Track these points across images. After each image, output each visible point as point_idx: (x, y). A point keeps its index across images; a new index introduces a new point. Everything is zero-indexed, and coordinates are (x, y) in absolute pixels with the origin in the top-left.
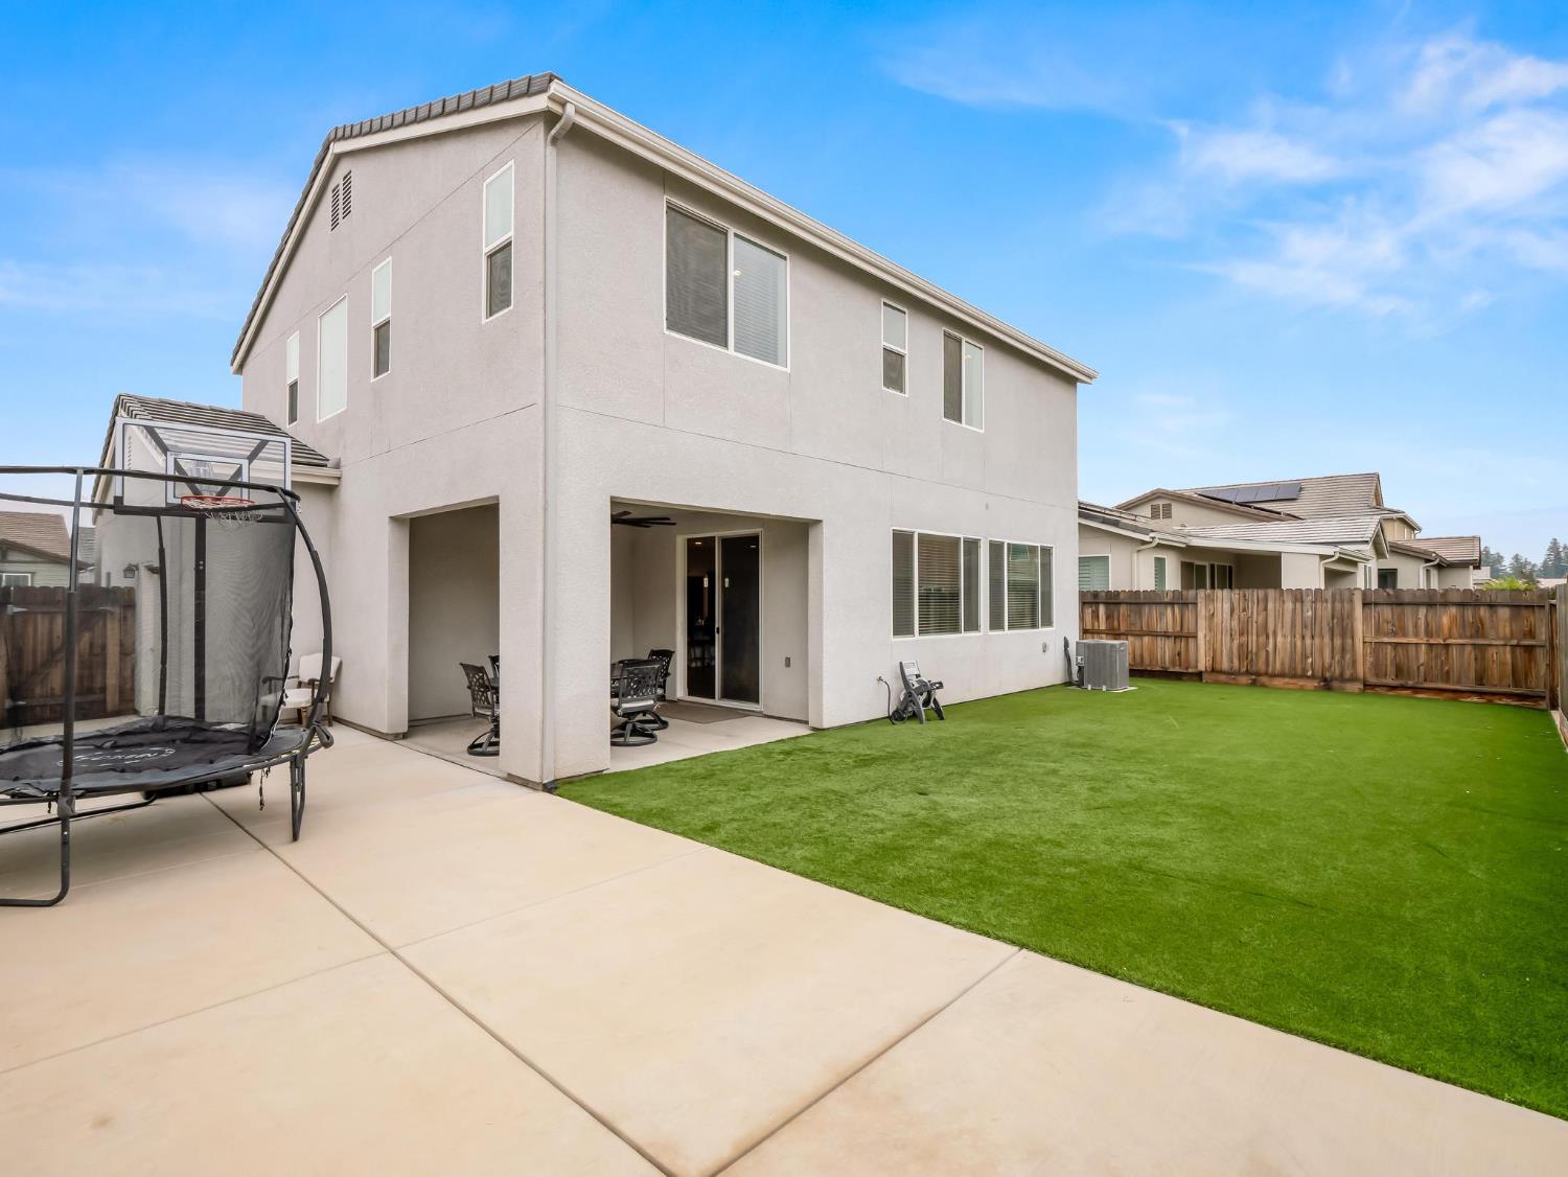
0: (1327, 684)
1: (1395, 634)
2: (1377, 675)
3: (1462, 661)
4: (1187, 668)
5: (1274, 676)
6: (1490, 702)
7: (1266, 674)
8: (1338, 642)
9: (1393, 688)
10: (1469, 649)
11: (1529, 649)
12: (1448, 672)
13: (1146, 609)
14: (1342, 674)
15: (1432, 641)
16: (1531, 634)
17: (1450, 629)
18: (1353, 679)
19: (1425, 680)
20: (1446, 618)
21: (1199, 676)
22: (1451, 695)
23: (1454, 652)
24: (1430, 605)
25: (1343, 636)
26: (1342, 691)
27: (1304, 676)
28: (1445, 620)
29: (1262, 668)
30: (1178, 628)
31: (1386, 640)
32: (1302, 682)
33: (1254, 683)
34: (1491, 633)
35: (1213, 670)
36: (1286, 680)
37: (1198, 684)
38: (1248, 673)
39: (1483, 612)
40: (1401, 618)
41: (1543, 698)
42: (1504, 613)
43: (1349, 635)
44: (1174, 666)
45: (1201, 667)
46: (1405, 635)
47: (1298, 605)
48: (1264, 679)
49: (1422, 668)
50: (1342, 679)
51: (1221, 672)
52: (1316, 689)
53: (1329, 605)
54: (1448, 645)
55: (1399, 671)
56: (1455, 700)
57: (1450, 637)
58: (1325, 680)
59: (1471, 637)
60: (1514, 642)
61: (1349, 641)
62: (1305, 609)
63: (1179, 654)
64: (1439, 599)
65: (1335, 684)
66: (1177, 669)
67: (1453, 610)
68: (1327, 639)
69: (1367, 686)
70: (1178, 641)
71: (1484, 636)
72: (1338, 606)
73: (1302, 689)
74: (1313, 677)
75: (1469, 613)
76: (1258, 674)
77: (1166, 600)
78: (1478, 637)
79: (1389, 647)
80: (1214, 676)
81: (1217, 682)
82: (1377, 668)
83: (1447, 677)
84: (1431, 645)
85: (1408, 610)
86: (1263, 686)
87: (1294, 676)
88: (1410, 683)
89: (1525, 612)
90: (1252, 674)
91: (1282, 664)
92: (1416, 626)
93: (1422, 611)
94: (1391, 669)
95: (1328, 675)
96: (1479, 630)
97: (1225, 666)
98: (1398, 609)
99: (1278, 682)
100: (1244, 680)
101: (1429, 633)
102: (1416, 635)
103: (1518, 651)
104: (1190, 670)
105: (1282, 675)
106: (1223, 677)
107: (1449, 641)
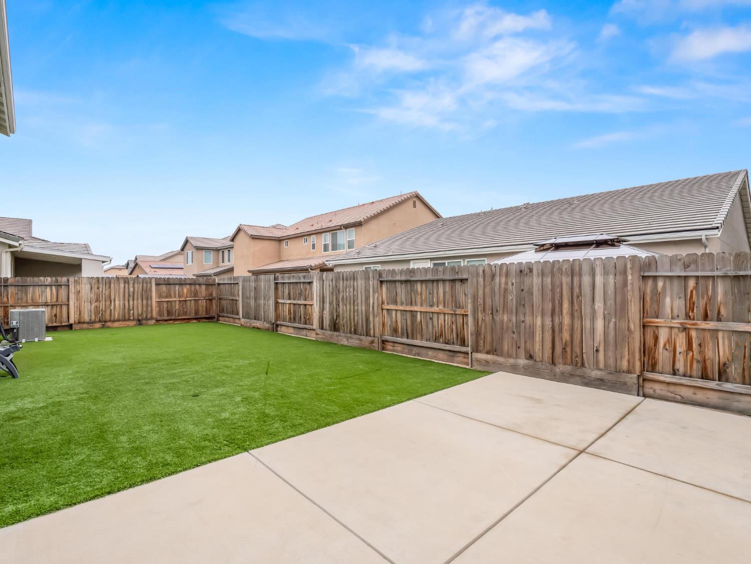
0: (140, 322)
1: (167, 297)
2: (160, 316)
3: (191, 306)
4: (61, 323)
5: (114, 321)
6: (199, 321)
7: (110, 321)
8: (145, 302)
9: (166, 320)
10: (193, 301)
11: (211, 300)
12: (186, 312)
13: (31, 289)
14: (146, 317)
15: (181, 299)
16: (211, 294)
17: (187, 295)
18: (152, 318)
19: (179, 316)
20: (185, 289)
21: (70, 327)
22: (187, 321)
23: (188, 303)
24: (180, 284)
25: (147, 299)
26: (147, 325)
27: (129, 320)
28: (185, 291)
29: (108, 318)
30: (55, 300)
31: (164, 300)
32: (128, 323)
33: (103, 327)
34: (199, 295)
35: (79, 323)
36: (120, 323)
37: (70, 331)
38: (100, 321)
39: (197, 287)
40: (169, 291)
41: (214, 318)
42: (204, 287)
43: (149, 298)
44: (52, 323)
45: (72, 321)
46: (171, 298)
47: (127, 285)
48: (109, 324)
49: (177, 311)
50: (147, 319)
51: (84, 323)
52: (135, 326)
53: (141, 285)
54: (186, 301)
55: (169, 313)
56: (188, 322)
57: (187, 297)
58: (139, 320)
59: (194, 297)
60: (207, 298)
61: (150, 302)
62: (130, 287)
63: (55, 316)
64: (183, 282)
65: (144, 322)
66: (55, 324)
67: (188, 286)
68: (140, 301)
69: (157, 321)
70: (55, 308)
71: (197, 297)
72: (145, 285)
73: (128, 326)
74: (134, 320)
75: (193, 287)
76: (106, 322)
77: (46, 283)
78: (195, 297)
79: (165, 303)
80: (80, 325)
81: (82, 329)
82: (160, 313)
83: (185, 313)
84: (180, 301)
85: (172, 286)
86: (108, 327)
87: (125, 320)
88: (173, 317)
89: (210, 287)
90: (102, 322)
91: (119, 314)
92: (175, 293)
93: (177, 287)
94: (165, 313)
95: (140, 318)
96: (196, 294)
97: (87, 318)
98: (168, 286)
99: (116, 324)
100: (98, 325)
101: (179, 297)
102: (175, 297)
103: (208, 301)
104: (63, 324)
105: (118, 320)
106: (85, 326)
107: (187, 299)
